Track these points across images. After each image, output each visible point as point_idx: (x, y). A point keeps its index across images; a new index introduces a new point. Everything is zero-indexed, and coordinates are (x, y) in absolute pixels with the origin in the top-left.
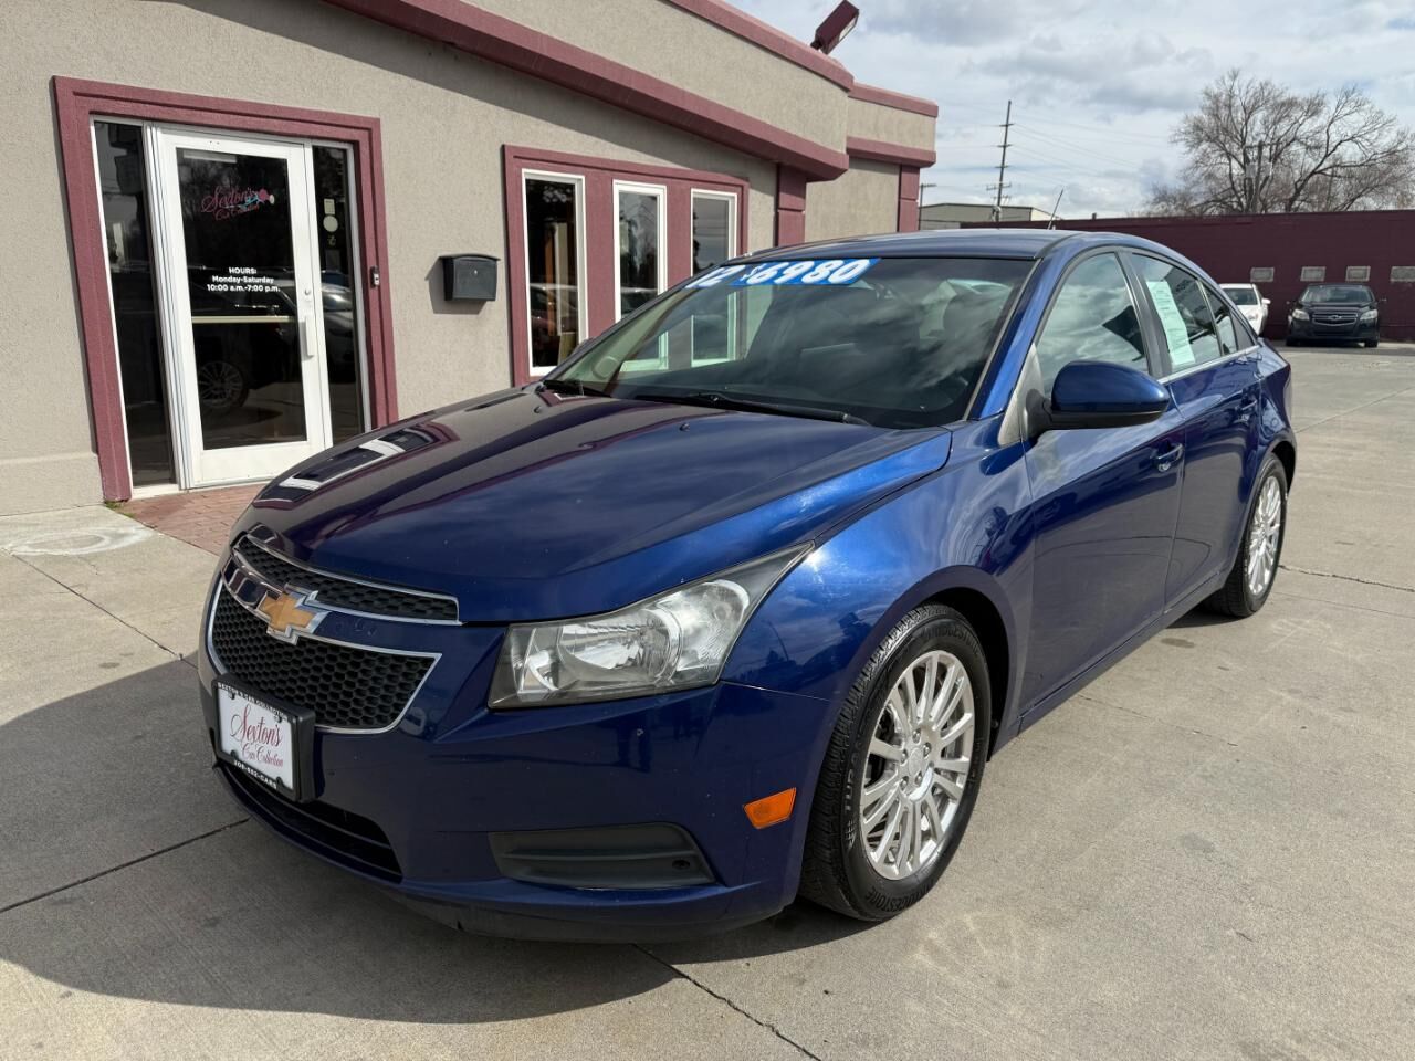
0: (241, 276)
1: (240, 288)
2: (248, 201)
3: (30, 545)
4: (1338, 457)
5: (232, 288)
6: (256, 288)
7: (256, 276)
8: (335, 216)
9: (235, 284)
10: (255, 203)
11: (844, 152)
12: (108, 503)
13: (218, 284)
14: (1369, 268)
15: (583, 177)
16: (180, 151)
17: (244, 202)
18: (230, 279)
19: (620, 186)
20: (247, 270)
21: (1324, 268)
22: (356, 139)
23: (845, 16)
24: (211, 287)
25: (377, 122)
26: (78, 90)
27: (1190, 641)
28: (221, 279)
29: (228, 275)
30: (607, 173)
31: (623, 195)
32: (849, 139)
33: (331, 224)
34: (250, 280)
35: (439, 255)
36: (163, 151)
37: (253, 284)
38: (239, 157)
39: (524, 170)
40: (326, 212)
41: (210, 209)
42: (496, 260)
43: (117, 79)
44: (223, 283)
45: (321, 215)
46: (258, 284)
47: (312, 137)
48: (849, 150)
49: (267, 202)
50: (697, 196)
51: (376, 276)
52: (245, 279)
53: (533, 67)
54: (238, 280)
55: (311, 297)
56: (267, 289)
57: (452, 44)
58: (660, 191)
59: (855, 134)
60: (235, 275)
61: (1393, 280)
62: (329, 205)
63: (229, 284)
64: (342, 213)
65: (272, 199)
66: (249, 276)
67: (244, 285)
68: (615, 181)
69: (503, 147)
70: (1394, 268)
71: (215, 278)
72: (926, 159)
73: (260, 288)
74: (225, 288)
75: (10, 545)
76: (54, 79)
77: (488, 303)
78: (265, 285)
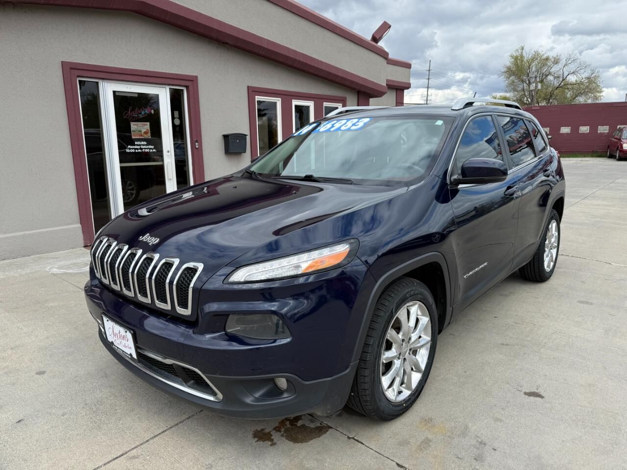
0: (140, 145)
1: (140, 151)
2: (143, 113)
3: (57, 268)
4: (607, 211)
5: (136, 151)
6: (146, 150)
7: (146, 145)
8: (179, 118)
9: (137, 149)
10: (145, 114)
11: (385, 85)
12: (85, 246)
13: (130, 149)
14: (589, 127)
15: (280, 99)
16: (114, 92)
17: (141, 113)
18: (136, 147)
19: (295, 102)
20: (143, 143)
21: (570, 127)
22: (187, 85)
23: (385, 27)
24: (128, 151)
25: (196, 77)
26: (72, 67)
27: (590, 301)
28: (132, 147)
29: (135, 145)
30: (290, 97)
31: (296, 106)
32: (387, 80)
33: (177, 122)
34: (144, 147)
35: (222, 134)
36: (107, 92)
37: (145, 149)
38: (138, 93)
39: (256, 97)
40: (175, 116)
41: (128, 116)
42: (246, 135)
43: (87, 62)
44: (133, 149)
45: (173, 118)
46: (147, 149)
47: (169, 85)
48: (387, 85)
49: (151, 113)
50: (326, 105)
51: (197, 144)
52: (142, 147)
53: (260, 52)
54: (139, 147)
55: (169, 154)
56: (151, 151)
57: (227, 43)
58: (311, 104)
59: (390, 78)
60: (137, 145)
61: (599, 132)
62: (176, 114)
63: (135, 149)
64: (181, 117)
65: (153, 112)
66: (144, 145)
67: (141, 149)
68: (293, 100)
69: (248, 87)
70: (599, 127)
71: (129, 147)
72: (407, 86)
73: (148, 150)
74: (133, 151)
75: (48, 268)
76: (62, 62)
77: (243, 154)
78: (150, 149)
